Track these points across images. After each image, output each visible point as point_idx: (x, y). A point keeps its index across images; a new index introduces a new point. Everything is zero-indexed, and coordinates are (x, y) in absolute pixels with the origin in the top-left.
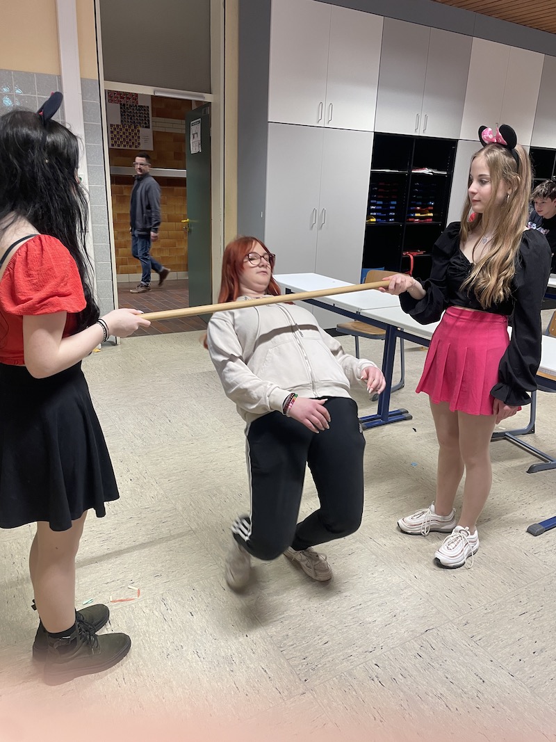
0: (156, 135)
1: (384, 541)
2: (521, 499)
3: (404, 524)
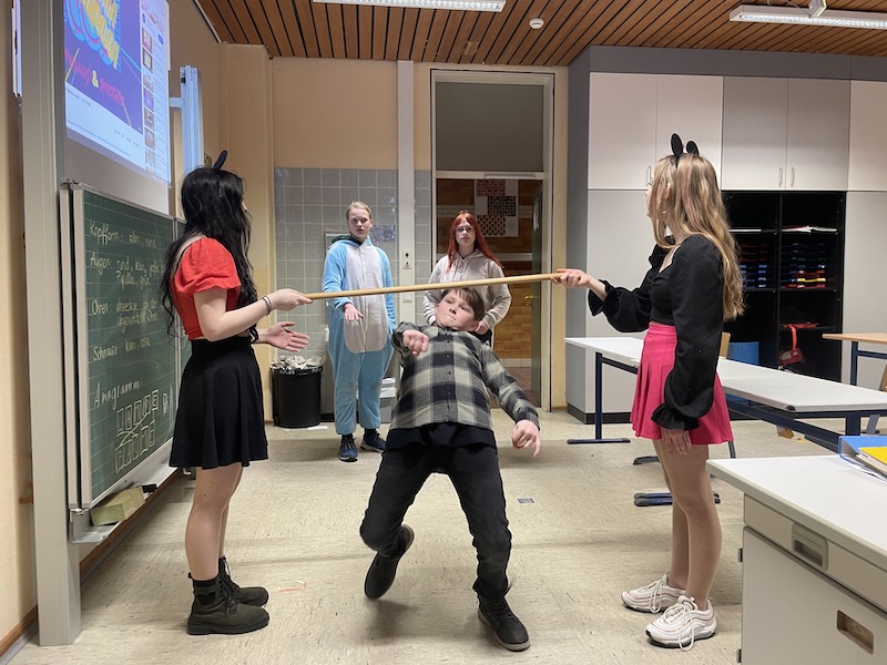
0: (522, 222)
3: (628, 596)
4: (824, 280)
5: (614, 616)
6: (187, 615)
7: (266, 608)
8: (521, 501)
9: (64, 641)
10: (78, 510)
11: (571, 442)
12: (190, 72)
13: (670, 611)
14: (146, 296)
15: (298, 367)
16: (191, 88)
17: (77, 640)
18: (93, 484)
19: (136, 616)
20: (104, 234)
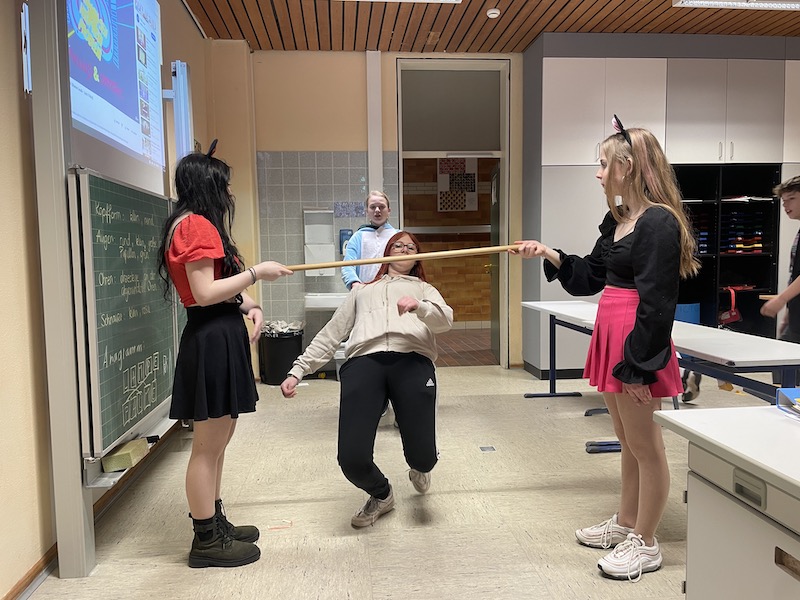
0: (481, 197)
3: (581, 534)
4: (760, 245)
5: (569, 552)
6: (188, 550)
7: (257, 544)
8: (482, 449)
9: (81, 574)
10: (91, 459)
11: (528, 396)
12: (180, 67)
13: (620, 547)
14: (145, 269)
15: (281, 330)
16: (181, 81)
17: (92, 573)
18: (104, 435)
19: (144, 551)
20: (107, 214)
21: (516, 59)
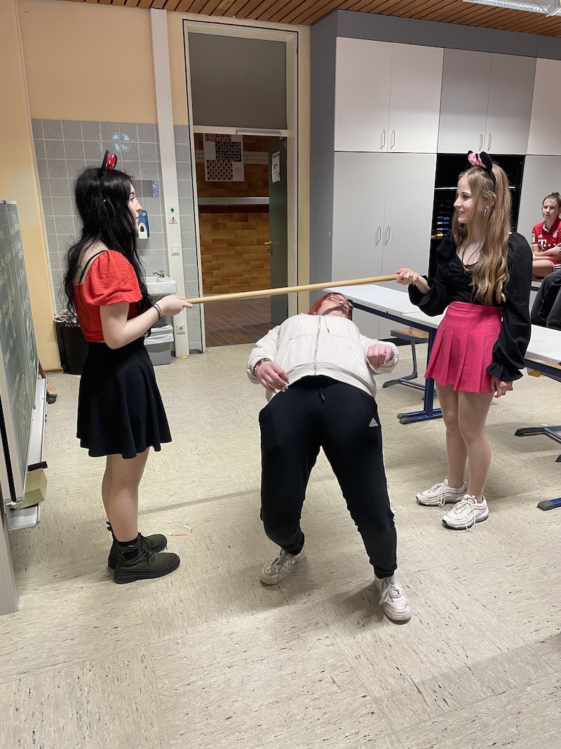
0: (247, 167)
1: (401, 507)
2: (542, 482)
10: (13, 504)
13: (458, 505)
21: (304, 31)
